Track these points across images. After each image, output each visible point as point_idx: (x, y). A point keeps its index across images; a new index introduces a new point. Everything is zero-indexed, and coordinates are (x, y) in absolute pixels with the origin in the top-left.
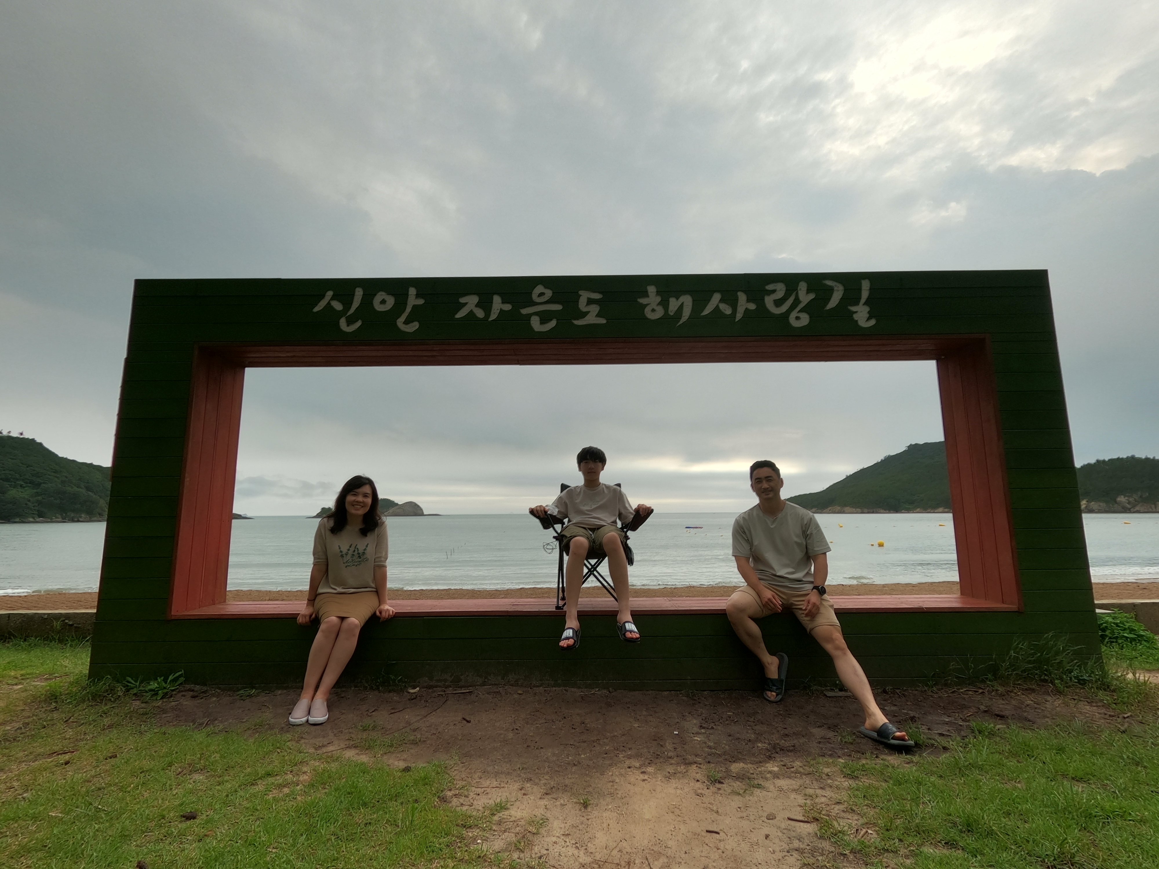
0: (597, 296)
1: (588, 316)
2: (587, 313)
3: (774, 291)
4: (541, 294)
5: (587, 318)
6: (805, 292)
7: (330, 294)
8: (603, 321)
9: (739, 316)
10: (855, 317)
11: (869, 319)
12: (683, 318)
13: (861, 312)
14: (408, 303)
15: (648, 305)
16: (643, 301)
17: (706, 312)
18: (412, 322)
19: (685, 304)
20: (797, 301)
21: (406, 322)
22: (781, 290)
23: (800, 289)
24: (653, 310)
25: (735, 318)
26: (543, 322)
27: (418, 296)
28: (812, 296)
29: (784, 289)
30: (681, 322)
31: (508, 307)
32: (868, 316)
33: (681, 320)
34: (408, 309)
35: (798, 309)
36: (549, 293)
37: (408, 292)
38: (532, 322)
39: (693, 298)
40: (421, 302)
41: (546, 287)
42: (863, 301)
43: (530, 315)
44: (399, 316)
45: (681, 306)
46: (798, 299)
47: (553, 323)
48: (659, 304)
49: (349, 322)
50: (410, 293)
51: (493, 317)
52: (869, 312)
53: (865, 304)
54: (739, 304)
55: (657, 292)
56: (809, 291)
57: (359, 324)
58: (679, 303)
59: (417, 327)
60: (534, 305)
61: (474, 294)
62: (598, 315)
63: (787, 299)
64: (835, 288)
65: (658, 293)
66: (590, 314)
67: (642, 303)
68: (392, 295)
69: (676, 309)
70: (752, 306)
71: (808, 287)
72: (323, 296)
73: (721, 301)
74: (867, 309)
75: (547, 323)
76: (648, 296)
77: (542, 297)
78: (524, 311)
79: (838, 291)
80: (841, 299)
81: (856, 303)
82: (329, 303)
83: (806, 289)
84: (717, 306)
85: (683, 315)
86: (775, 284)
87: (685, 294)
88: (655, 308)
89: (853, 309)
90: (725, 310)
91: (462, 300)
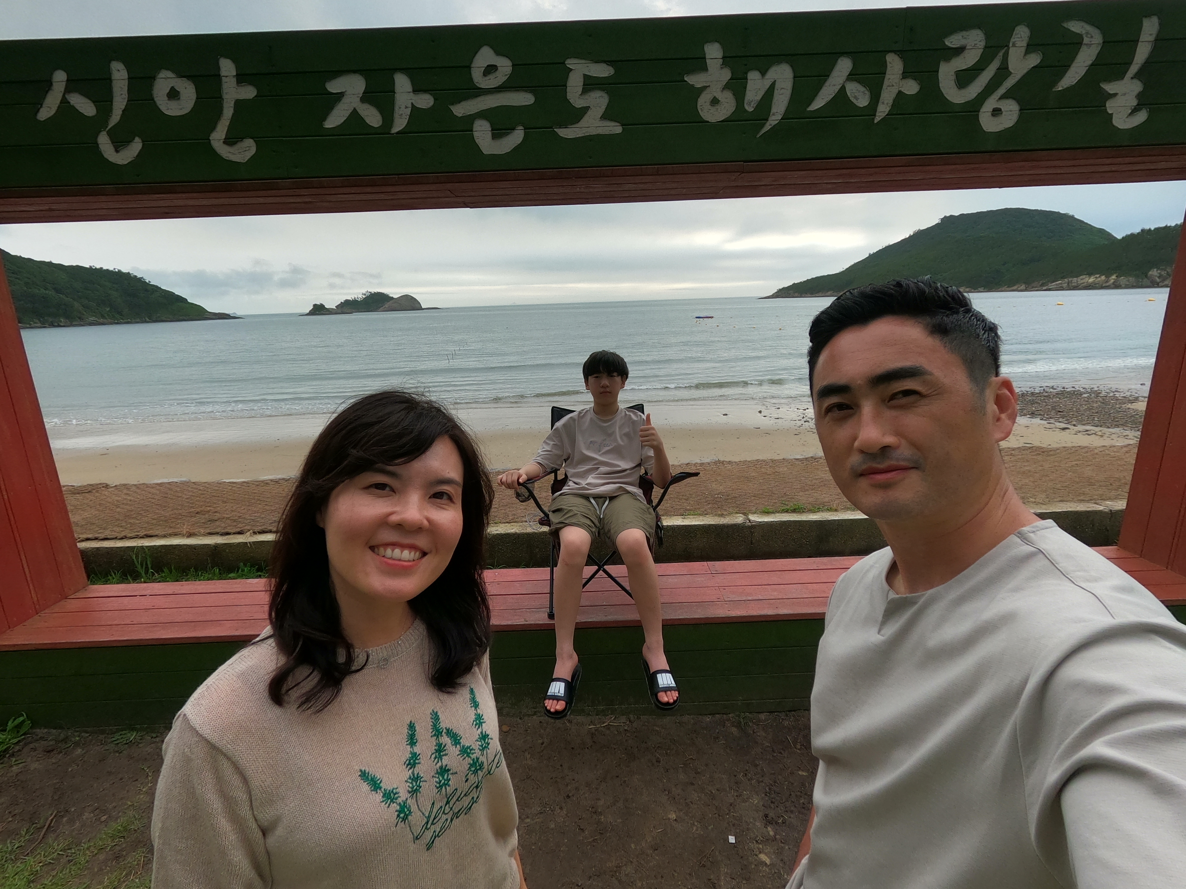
0: (602, 71)
1: (586, 118)
2: (585, 110)
3: (960, 51)
4: (491, 69)
5: (583, 122)
6: (1023, 50)
7: (60, 77)
8: (616, 129)
9: (883, 110)
10: (1111, 106)
11: (1135, 110)
12: (772, 118)
13: (1125, 94)
14: (225, 96)
15: (705, 88)
16: (695, 80)
17: (818, 104)
18: (242, 139)
19: (777, 86)
20: (1004, 71)
21: (230, 141)
22: (975, 47)
23: (1014, 45)
24: (715, 102)
25: (875, 115)
26: (498, 133)
27: (241, 78)
28: (1034, 60)
29: (982, 44)
30: (767, 127)
31: (425, 101)
32: (1135, 103)
33: (768, 124)
34: (228, 112)
35: (1002, 91)
36: (505, 66)
37: (219, 69)
38: (476, 134)
39: (794, 71)
40: (249, 92)
41: (498, 53)
42: (1134, 69)
43: (470, 119)
44: (213, 128)
45: (770, 93)
46: (1007, 68)
47: (517, 136)
48: (727, 87)
49: (119, 144)
50: (223, 73)
51: (400, 124)
52: (1139, 96)
53: (1137, 76)
54: (886, 83)
55: (724, 58)
56: (1030, 48)
57: (136, 146)
58: (767, 83)
59: (253, 150)
60: (477, 96)
61: (355, 72)
62: (605, 117)
63: (983, 70)
64: (1086, 40)
65: (727, 60)
66: (589, 113)
67: (693, 86)
68: (189, 77)
69: (759, 98)
70: (911, 88)
71: (1031, 38)
72: (49, 85)
73: (852, 76)
74: (1137, 87)
75: (507, 134)
76: (704, 68)
77: (491, 76)
78: (460, 110)
79: (1089, 45)
80: (1092, 65)
81: (1119, 75)
82: (64, 101)
83: (1024, 44)
84: (843, 89)
85: (773, 110)
86: (964, 33)
87: (779, 62)
88: (719, 96)
89: (1109, 88)
90: (855, 97)
91: (334, 87)
